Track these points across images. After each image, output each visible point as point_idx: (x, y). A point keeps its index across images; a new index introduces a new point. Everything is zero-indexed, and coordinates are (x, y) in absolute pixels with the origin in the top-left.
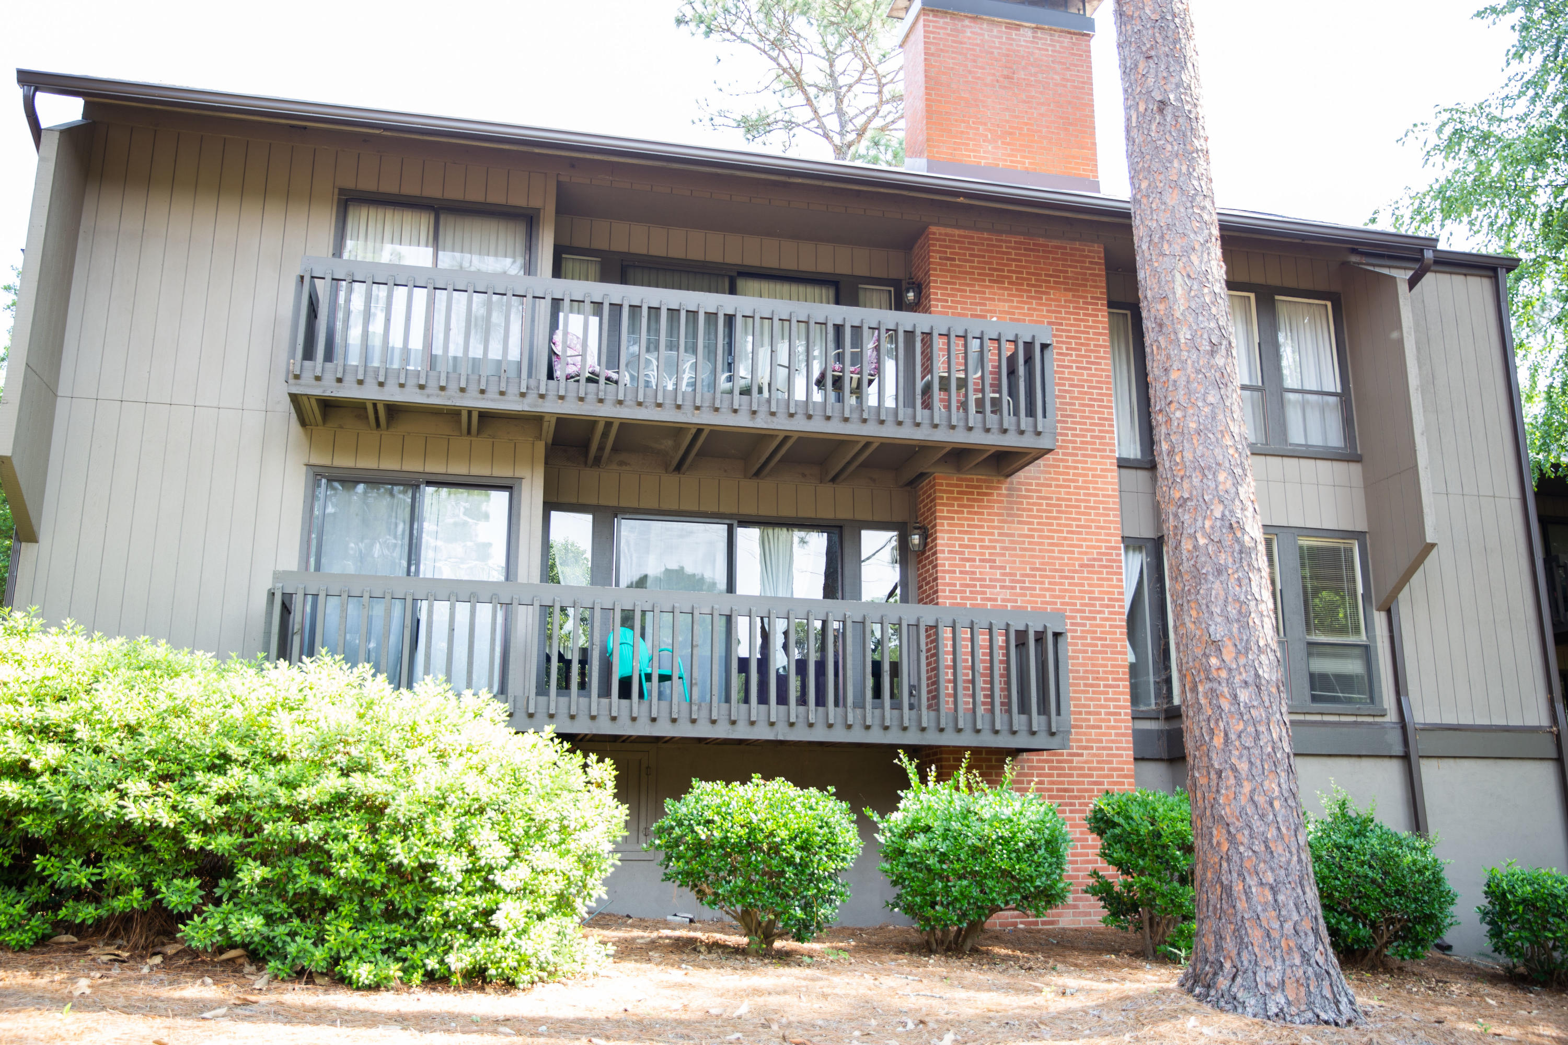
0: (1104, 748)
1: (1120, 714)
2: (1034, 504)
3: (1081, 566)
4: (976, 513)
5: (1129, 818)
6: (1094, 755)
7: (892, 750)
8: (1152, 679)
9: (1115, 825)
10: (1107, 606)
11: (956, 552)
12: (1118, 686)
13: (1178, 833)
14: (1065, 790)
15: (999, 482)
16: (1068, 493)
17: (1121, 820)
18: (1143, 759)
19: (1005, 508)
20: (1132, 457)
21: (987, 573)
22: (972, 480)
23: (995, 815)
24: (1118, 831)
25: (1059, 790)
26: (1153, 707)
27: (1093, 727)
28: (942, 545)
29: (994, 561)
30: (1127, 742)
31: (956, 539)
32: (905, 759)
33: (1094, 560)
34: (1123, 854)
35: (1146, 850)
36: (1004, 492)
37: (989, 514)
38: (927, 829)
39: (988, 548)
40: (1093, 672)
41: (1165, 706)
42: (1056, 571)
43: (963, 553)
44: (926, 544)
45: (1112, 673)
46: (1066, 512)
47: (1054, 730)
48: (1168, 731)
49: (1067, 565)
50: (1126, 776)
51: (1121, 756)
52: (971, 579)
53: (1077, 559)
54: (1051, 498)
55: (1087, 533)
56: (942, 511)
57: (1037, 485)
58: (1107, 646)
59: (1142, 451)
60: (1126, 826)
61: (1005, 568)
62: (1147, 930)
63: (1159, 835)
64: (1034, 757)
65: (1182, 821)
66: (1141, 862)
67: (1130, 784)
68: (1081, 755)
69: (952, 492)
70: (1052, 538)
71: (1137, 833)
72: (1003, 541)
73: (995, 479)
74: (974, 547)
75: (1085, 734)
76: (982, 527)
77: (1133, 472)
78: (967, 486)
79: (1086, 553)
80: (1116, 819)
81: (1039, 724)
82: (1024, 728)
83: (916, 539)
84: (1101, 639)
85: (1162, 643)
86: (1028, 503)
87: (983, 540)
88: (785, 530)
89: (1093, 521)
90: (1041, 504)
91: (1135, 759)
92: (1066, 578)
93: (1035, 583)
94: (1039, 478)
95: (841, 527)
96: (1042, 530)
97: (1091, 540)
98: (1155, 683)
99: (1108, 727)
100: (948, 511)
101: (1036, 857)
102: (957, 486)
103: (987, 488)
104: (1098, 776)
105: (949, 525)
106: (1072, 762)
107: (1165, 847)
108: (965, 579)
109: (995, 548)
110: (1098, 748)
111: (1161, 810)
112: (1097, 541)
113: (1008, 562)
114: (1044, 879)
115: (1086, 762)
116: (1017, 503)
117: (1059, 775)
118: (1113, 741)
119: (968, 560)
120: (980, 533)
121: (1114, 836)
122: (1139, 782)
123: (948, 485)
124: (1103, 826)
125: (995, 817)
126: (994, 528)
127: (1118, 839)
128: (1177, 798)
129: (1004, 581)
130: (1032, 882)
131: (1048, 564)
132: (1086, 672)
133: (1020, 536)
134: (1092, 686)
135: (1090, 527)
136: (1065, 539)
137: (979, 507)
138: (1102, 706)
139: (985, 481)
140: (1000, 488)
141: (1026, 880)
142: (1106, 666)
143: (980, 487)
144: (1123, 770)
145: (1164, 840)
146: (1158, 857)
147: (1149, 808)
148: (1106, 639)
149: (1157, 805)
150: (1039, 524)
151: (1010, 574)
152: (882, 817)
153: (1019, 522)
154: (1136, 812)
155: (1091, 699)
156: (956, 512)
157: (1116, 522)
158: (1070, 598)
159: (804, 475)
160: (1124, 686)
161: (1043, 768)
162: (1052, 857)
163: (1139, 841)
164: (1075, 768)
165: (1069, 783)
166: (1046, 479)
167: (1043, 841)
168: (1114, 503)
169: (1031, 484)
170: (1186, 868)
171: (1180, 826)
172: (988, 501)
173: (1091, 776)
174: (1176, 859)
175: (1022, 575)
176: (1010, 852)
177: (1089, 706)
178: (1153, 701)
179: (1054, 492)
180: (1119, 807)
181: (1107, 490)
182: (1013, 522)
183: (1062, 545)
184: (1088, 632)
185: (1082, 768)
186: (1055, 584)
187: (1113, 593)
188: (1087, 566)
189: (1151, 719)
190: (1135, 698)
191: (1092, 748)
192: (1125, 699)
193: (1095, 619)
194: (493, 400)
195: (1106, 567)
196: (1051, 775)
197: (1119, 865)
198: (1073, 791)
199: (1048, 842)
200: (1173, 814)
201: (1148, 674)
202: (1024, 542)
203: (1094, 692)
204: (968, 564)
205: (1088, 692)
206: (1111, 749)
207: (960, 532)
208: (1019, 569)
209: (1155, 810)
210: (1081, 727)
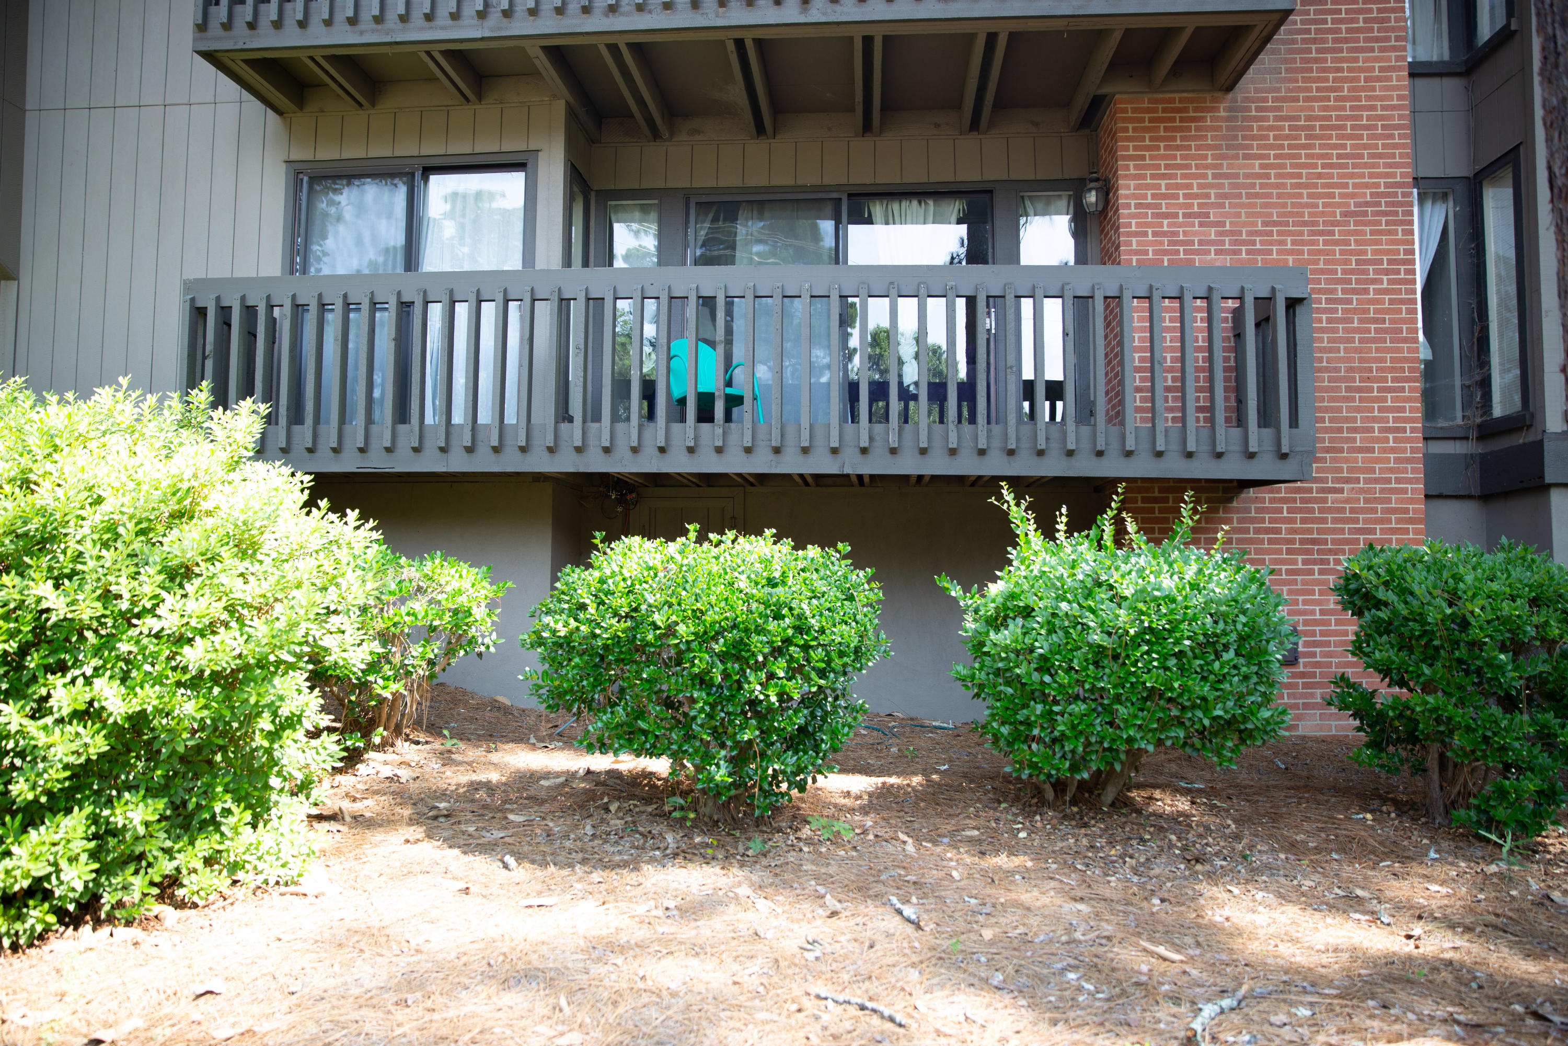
0: (1376, 481)
1: (1404, 430)
2: (1270, 128)
3: (1344, 214)
4: (1178, 148)
5: (1405, 592)
6: (1362, 490)
7: (991, 484)
8: (1458, 383)
9: (1379, 604)
10: (1387, 272)
11: (1148, 206)
12: (1402, 389)
13: (1504, 621)
14: (1314, 542)
15: (1214, 100)
16: (1326, 109)
17: (1391, 597)
18: (1440, 496)
19: (1223, 138)
20: (1435, 59)
21: (1195, 234)
22: (1172, 101)
23: (1143, 590)
24: (1384, 614)
25: (1302, 541)
26: (1459, 421)
27: (1360, 450)
28: (1127, 197)
29: (1207, 215)
30: (1414, 470)
31: (1148, 187)
32: (1009, 497)
33: (1367, 204)
34: (1392, 653)
35: (1437, 649)
36: (1223, 114)
37: (1198, 148)
38: (1027, 612)
39: (1197, 196)
40: (1361, 370)
41: (1479, 420)
42: (1305, 224)
43: (1158, 206)
44: (1107, 202)
45: (1392, 370)
46: (1321, 137)
47: (1285, 450)
48: (1483, 456)
49: (1322, 214)
50: (1411, 521)
51: (1405, 491)
52: (1170, 243)
53: (1339, 205)
54: (1298, 118)
55: (1355, 166)
56: (1127, 148)
57: (1275, 100)
58: (1385, 331)
59: (1451, 49)
60: (1401, 607)
61: (1223, 224)
62: (1436, 777)
63: (1465, 625)
64: (1266, 494)
65: (1513, 599)
66: (1427, 670)
67: (1416, 532)
68: (1341, 491)
69: (1142, 120)
70: (1299, 176)
71: (1421, 618)
72: (1222, 186)
73: (1208, 96)
74: (1176, 196)
75: (1346, 460)
76: (1188, 167)
77: (1436, 81)
78: (1165, 110)
79: (1353, 195)
80: (1381, 594)
81: (1260, 441)
82: (1236, 447)
83: (1092, 197)
84: (1375, 321)
85: (1477, 329)
86: (1260, 128)
87: (1189, 186)
88: (915, 203)
89: (1365, 147)
90: (1282, 128)
91: (1427, 496)
92: (1321, 233)
93: (1271, 243)
94: (1278, 90)
95: (991, 192)
96: (1283, 166)
97: (1362, 176)
98: (1462, 386)
99: (1384, 450)
100: (1136, 148)
101: (1217, 665)
102: (1148, 111)
103: (1196, 110)
104: (1366, 521)
105: (1137, 167)
106: (1325, 500)
107: (1476, 645)
108: (1162, 243)
109: (1208, 196)
110: (1367, 481)
111: (1469, 579)
112: (1371, 175)
113: (1227, 215)
114: (1230, 704)
115: (1347, 501)
116: (1242, 128)
117: (1303, 521)
118: (1391, 470)
119: (1166, 216)
120: (1184, 176)
121: (1377, 621)
122: (1432, 531)
123: (1135, 110)
124: (1359, 603)
125: (1142, 594)
126: (1206, 167)
127: (1384, 628)
128: (1501, 556)
129: (1222, 243)
130: (1206, 711)
131: (1291, 214)
132: (1350, 369)
133: (1247, 176)
134: (1359, 390)
135: (1361, 156)
136: (1320, 176)
137: (1183, 139)
138: (1375, 420)
139: (1192, 100)
140: (1217, 109)
141: (1194, 706)
142: (1383, 360)
143: (1185, 110)
144: (1406, 511)
145: (1475, 633)
146: (1460, 661)
147: (1445, 574)
148: (1383, 321)
149: (1462, 570)
150: (1277, 157)
151: (1232, 233)
152: (966, 590)
153: (1246, 157)
154: (1419, 582)
155: (1358, 410)
156: (1148, 148)
157: (1403, 146)
158: (1326, 262)
159: (937, 126)
160: (1413, 389)
161: (1280, 511)
162: (1248, 664)
163: (1425, 632)
164: (1330, 510)
165: (1320, 531)
166: (1288, 90)
167: (1234, 636)
168: (1401, 117)
169: (1265, 100)
170: (1518, 684)
171: (1506, 607)
172: (1198, 129)
173: (1356, 521)
174: (1501, 667)
175: (1250, 233)
176: (1164, 657)
177: (1354, 420)
178: (1459, 414)
179: (1302, 109)
180: (1389, 571)
181: (1390, 98)
182: (1236, 157)
183: (1315, 186)
184: (1355, 311)
185: (1342, 510)
186: (1303, 243)
187: (1397, 252)
188: (1355, 214)
189: (1455, 439)
190: (1431, 407)
191: (1357, 480)
192: (1413, 409)
193: (1366, 291)
194: (443, 28)
195: (1385, 214)
196: (1292, 521)
197: (1385, 671)
198: (1325, 542)
199: (1242, 639)
200: (1495, 586)
201: (1452, 375)
202: (1253, 186)
203: (1361, 400)
204: (1165, 222)
205: (1353, 399)
206: (1388, 481)
207: (1153, 177)
208: (1244, 224)
209: (1458, 578)
210: (1341, 450)
